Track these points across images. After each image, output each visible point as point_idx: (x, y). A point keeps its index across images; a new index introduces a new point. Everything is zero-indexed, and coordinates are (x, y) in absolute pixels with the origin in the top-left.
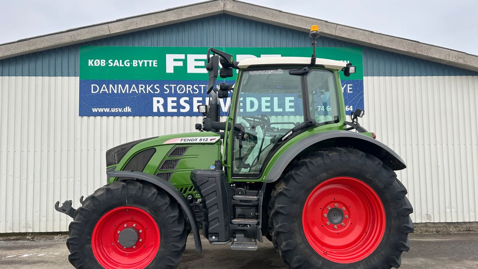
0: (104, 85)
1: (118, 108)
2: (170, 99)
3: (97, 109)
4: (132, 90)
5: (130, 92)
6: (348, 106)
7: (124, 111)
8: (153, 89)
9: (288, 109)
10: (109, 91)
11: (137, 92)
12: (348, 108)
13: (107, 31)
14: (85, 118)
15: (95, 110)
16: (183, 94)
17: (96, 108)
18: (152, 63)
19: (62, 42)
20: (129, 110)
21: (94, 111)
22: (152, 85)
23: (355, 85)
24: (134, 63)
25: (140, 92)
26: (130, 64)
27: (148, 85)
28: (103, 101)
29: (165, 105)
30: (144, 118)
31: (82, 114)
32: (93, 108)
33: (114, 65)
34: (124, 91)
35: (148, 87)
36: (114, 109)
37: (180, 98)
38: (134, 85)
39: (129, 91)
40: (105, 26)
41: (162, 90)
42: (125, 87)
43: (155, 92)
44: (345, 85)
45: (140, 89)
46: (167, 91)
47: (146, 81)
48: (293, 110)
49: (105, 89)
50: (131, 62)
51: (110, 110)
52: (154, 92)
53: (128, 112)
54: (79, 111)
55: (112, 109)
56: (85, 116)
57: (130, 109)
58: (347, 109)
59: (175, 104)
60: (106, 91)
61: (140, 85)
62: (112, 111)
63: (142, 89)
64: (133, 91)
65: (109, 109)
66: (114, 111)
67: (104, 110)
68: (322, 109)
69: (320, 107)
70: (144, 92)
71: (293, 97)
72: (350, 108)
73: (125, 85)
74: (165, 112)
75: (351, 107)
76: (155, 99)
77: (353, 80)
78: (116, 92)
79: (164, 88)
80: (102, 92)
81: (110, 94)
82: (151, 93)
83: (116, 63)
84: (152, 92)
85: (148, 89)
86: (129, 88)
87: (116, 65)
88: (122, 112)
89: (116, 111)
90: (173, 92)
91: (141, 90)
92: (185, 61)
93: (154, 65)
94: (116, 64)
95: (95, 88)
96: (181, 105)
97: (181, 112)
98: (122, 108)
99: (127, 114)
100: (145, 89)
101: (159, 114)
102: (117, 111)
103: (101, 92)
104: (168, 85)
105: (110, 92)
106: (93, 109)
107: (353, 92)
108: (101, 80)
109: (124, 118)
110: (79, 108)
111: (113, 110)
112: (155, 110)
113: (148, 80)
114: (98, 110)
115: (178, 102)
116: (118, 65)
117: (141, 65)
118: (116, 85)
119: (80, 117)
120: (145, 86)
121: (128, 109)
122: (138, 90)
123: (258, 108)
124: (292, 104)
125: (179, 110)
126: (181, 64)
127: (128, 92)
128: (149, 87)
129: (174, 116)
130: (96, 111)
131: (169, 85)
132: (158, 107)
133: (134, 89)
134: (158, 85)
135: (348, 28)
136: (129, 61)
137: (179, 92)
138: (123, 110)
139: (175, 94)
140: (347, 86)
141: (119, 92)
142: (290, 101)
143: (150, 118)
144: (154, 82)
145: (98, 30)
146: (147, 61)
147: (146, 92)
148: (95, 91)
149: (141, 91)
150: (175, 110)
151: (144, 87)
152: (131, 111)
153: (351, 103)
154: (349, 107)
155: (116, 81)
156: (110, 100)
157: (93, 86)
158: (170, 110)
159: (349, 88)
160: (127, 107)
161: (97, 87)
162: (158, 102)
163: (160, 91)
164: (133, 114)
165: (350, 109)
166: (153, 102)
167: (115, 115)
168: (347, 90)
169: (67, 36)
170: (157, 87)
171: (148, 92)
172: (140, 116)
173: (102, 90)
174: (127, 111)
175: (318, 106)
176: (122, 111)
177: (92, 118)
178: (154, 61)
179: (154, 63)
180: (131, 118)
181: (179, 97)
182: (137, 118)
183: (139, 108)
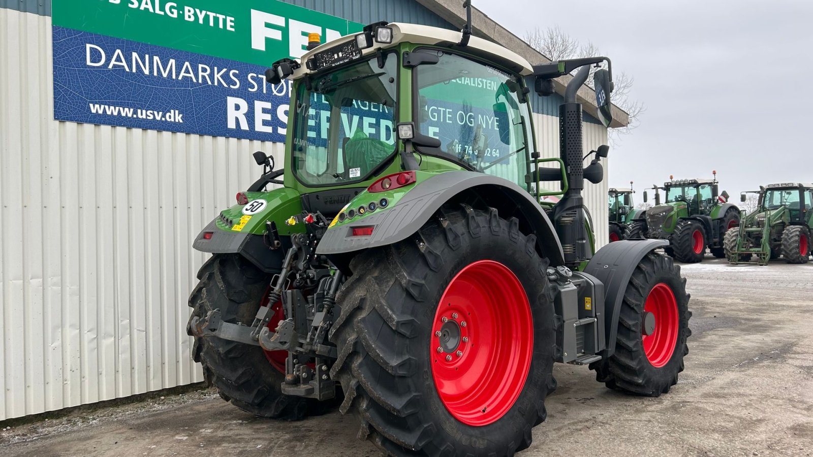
0: (118, 51)
1: (153, 110)
2: (259, 105)
3: (102, 106)
4: (182, 74)
5: (180, 78)
7: (166, 119)
8: (226, 77)
10: (130, 67)
11: (194, 80)
14: (71, 126)
15: (95, 109)
16: (282, 97)
17: (100, 104)
18: (225, 21)
20: (179, 118)
21: (94, 111)
22: (225, 70)
23: (501, 120)
24: (187, 14)
25: (200, 81)
26: (178, 13)
27: (216, 68)
28: (116, 88)
29: (250, 116)
30: (208, 139)
31: (61, 115)
32: (92, 103)
33: (142, 8)
34: (165, 72)
35: (218, 74)
36: (144, 111)
37: (278, 106)
38: (187, 64)
39: (178, 75)
41: (245, 84)
42: (167, 65)
43: (231, 86)
45: (201, 74)
46: (253, 87)
47: (212, 58)
49: (121, 62)
50: (180, 8)
51: (135, 112)
52: (229, 86)
53: (175, 123)
54: (55, 107)
55: (139, 111)
56: (71, 120)
57: (181, 115)
59: (268, 117)
60: (123, 66)
61: (200, 66)
62: (140, 116)
63: (205, 74)
64: (186, 77)
65: (132, 110)
66: (144, 116)
67: (119, 111)
68: (469, 152)
70: (210, 83)
71: (438, 129)
73: (169, 61)
74: (250, 130)
76: (231, 101)
78: (147, 72)
79: (247, 79)
80: (114, 66)
81: (134, 74)
82: (223, 86)
83: (146, 4)
84: (225, 85)
85: (217, 76)
86: (176, 68)
87: (147, 10)
88: (163, 121)
89: (148, 118)
90: (265, 92)
91: (203, 77)
92: (285, 31)
93: (229, 28)
94: (147, 6)
95: (96, 57)
96: (280, 120)
97: (279, 134)
98: (163, 112)
99: (174, 128)
100: (212, 76)
101: (238, 134)
102: (152, 117)
103: (110, 67)
104: (255, 75)
105: (134, 70)
106: (91, 105)
108: (111, 38)
109: (167, 135)
110: (55, 98)
111: (142, 114)
112: (231, 125)
113: (217, 58)
114: (105, 108)
115: (273, 112)
116: (151, 10)
117: (201, 22)
118: (147, 56)
119: (57, 122)
120: (211, 69)
121: (175, 116)
122: (197, 77)
125: (275, 130)
126: (277, 35)
127: (174, 77)
128: (218, 72)
129: (268, 140)
130: (100, 112)
131: (257, 76)
132: (237, 119)
133: (187, 71)
134: (237, 72)
135: (506, 32)
136: (175, 5)
137: (275, 92)
138: (164, 116)
139: (268, 97)
141: (155, 74)
143: (221, 140)
144: (230, 65)
146: (214, 14)
147: (213, 82)
148: (95, 62)
149: (202, 80)
150: (269, 130)
151: (209, 71)
152: (183, 120)
154: (495, 152)
155: (147, 45)
156: (135, 89)
157: (91, 48)
158: (259, 127)
160: (172, 111)
161: (100, 52)
162: (237, 107)
163: (240, 84)
164: (187, 128)
166: (227, 106)
167: (146, 125)
168: (494, 126)
170: (234, 74)
171: (216, 84)
172: (201, 134)
173: (113, 62)
174: (172, 120)
176: (163, 119)
177: (89, 128)
178: (229, 19)
179: (229, 24)
180: (181, 136)
181: (276, 102)
182: (194, 138)
183: (199, 117)
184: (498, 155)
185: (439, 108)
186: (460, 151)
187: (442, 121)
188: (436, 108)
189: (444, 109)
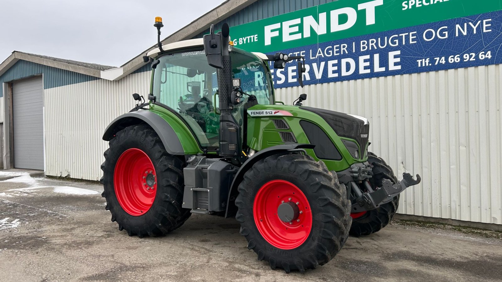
6: (484, 52)
9: (392, 67)
12: (483, 55)
13: (216, 16)
19: (189, 33)
23: (496, 19)
24: (240, 41)
26: (237, 42)
29: (264, 79)
40: (214, 12)
44: (479, 22)
48: (399, 67)
50: (238, 40)
58: (482, 57)
68: (441, 62)
69: (438, 59)
71: (400, 51)
72: (487, 54)
74: (265, 85)
75: (489, 52)
76: (256, 74)
77: (492, 13)
82: (253, 68)
92: (280, 30)
93: (255, 40)
101: (260, 88)
107: (492, 30)
112: (257, 84)
117: (245, 43)
123: (355, 70)
124: (398, 60)
125: (276, 82)
126: (276, 34)
132: (259, 82)
136: (236, 40)
140: (482, 23)
142: (395, 57)
145: (210, 17)
146: (250, 37)
153: (488, 47)
154: (485, 54)
159: (485, 26)
162: (259, 76)
163: (260, 65)
165: (486, 56)
166: (255, 77)
168: (483, 29)
169: (192, 28)
175: (435, 58)
178: (255, 36)
179: (255, 38)
184: (490, 57)
185: (400, 35)
186: (427, 65)
187: (404, 43)
188: (397, 36)
189: (407, 34)
